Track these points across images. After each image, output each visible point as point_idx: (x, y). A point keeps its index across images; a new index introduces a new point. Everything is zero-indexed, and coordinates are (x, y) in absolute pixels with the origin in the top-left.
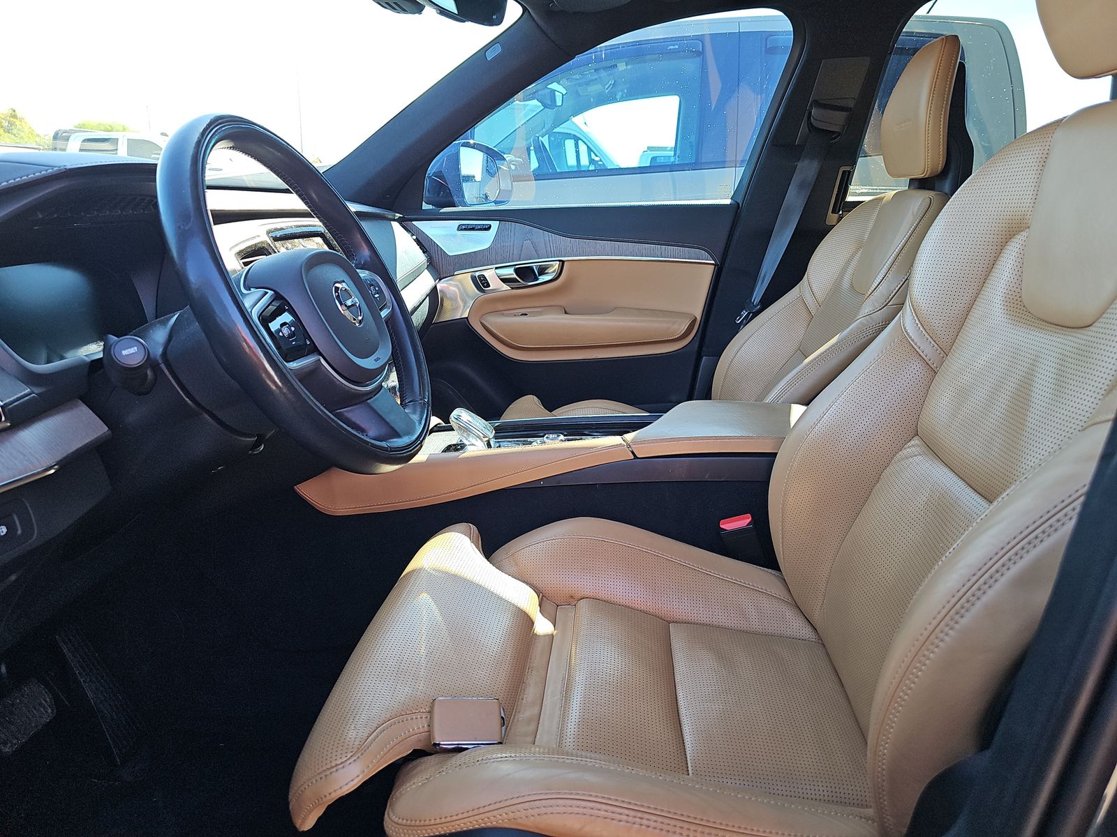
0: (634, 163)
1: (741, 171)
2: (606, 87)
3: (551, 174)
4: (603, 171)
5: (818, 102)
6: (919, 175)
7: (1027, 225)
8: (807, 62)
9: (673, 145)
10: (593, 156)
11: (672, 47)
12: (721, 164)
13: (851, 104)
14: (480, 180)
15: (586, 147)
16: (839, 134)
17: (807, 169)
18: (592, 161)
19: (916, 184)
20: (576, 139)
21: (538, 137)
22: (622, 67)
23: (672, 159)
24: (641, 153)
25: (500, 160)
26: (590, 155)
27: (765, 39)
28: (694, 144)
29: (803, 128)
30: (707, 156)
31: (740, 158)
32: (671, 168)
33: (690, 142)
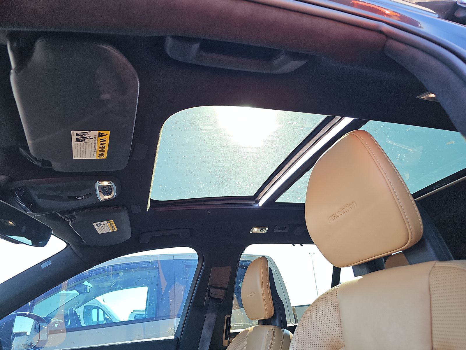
0: (126, 319)
1: (178, 320)
2: (113, 283)
3: (78, 328)
4: (111, 324)
5: (212, 286)
6: (264, 317)
7: (343, 345)
8: (205, 268)
9: (145, 309)
10: (106, 316)
11: (145, 265)
12: (167, 317)
13: (226, 287)
14: (29, 335)
15: (103, 312)
16: (223, 300)
17: (210, 318)
18: (105, 319)
19: (262, 322)
20: (98, 308)
21: (73, 309)
22: (121, 274)
23: (144, 316)
24: (130, 313)
25: (42, 322)
26: (104, 316)
27: (184, 263)
28: (154, 308)
29: (207, 298)
30: (161, 314)
31: (176, 314)
32: (143, 320)
33: (153, 307)
